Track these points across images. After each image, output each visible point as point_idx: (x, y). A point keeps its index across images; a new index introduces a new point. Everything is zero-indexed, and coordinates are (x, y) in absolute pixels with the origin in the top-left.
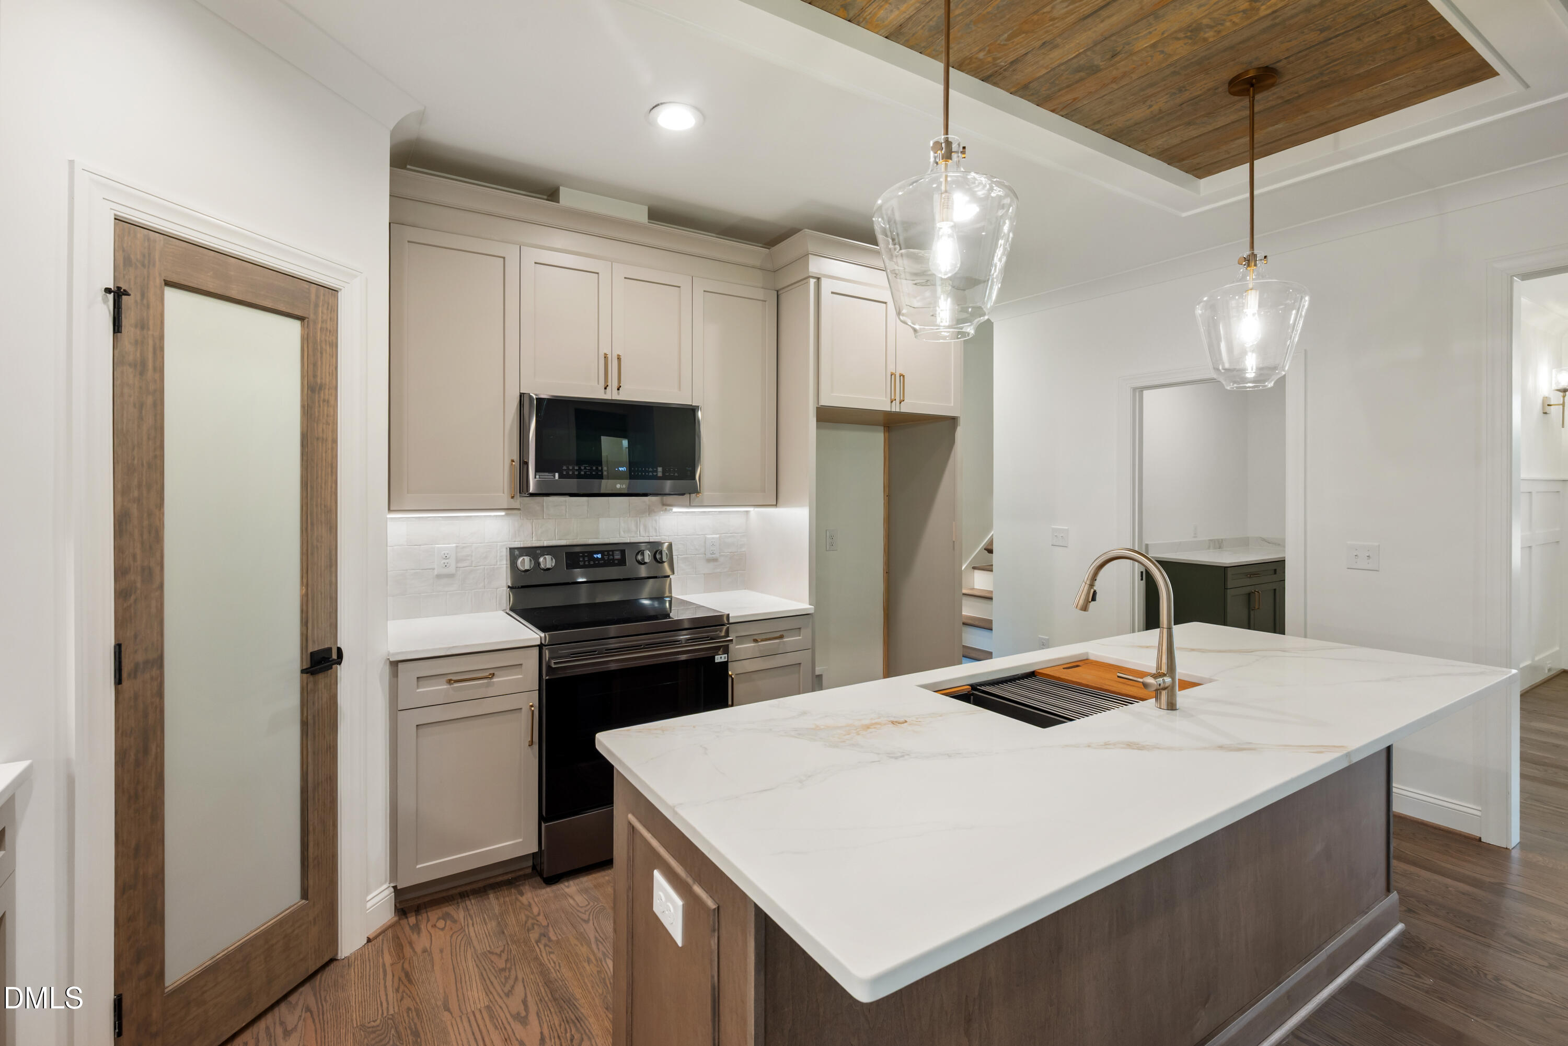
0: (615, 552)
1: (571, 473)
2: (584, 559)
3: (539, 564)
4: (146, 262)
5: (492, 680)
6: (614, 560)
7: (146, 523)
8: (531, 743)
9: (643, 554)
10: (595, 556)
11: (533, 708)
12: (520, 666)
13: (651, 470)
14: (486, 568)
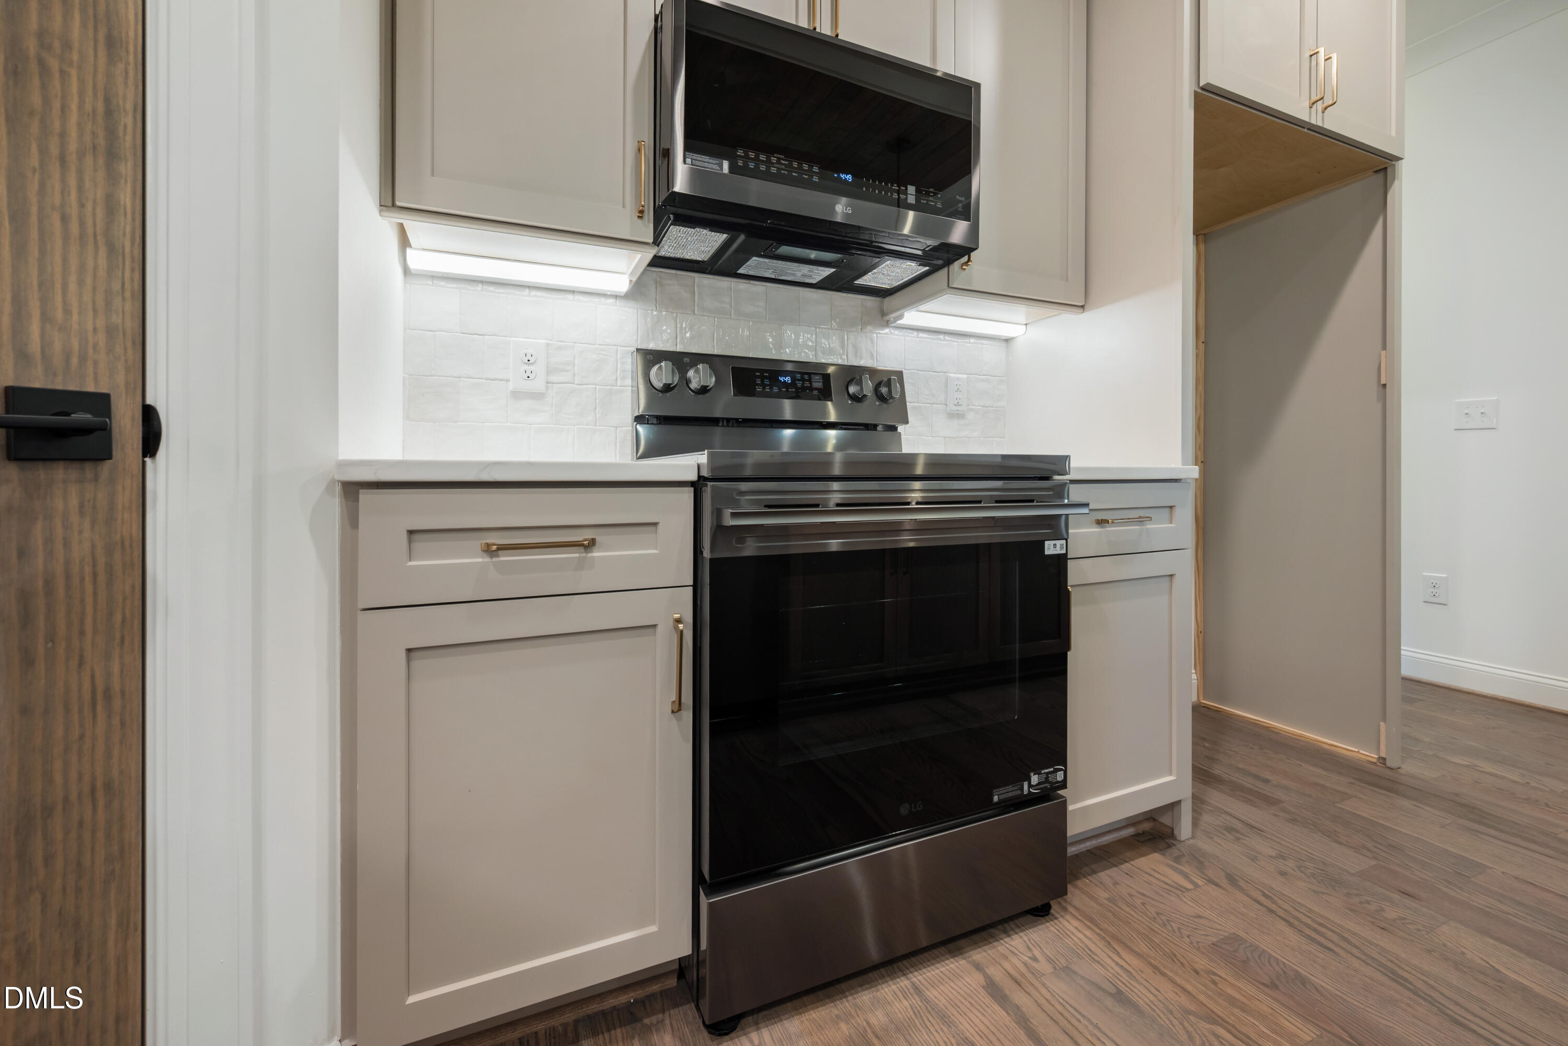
0: (812, 376)
1: (752, 165)
2: (762, 381)
3: (688, 382)
5: (589, 555)
6: (811, 389)
8: (678, 707)
9: (860, 383)
10: (782, 379)
11: (681, 626)
12: (651, 528)
13: (895, 187)
14: (596, 388)
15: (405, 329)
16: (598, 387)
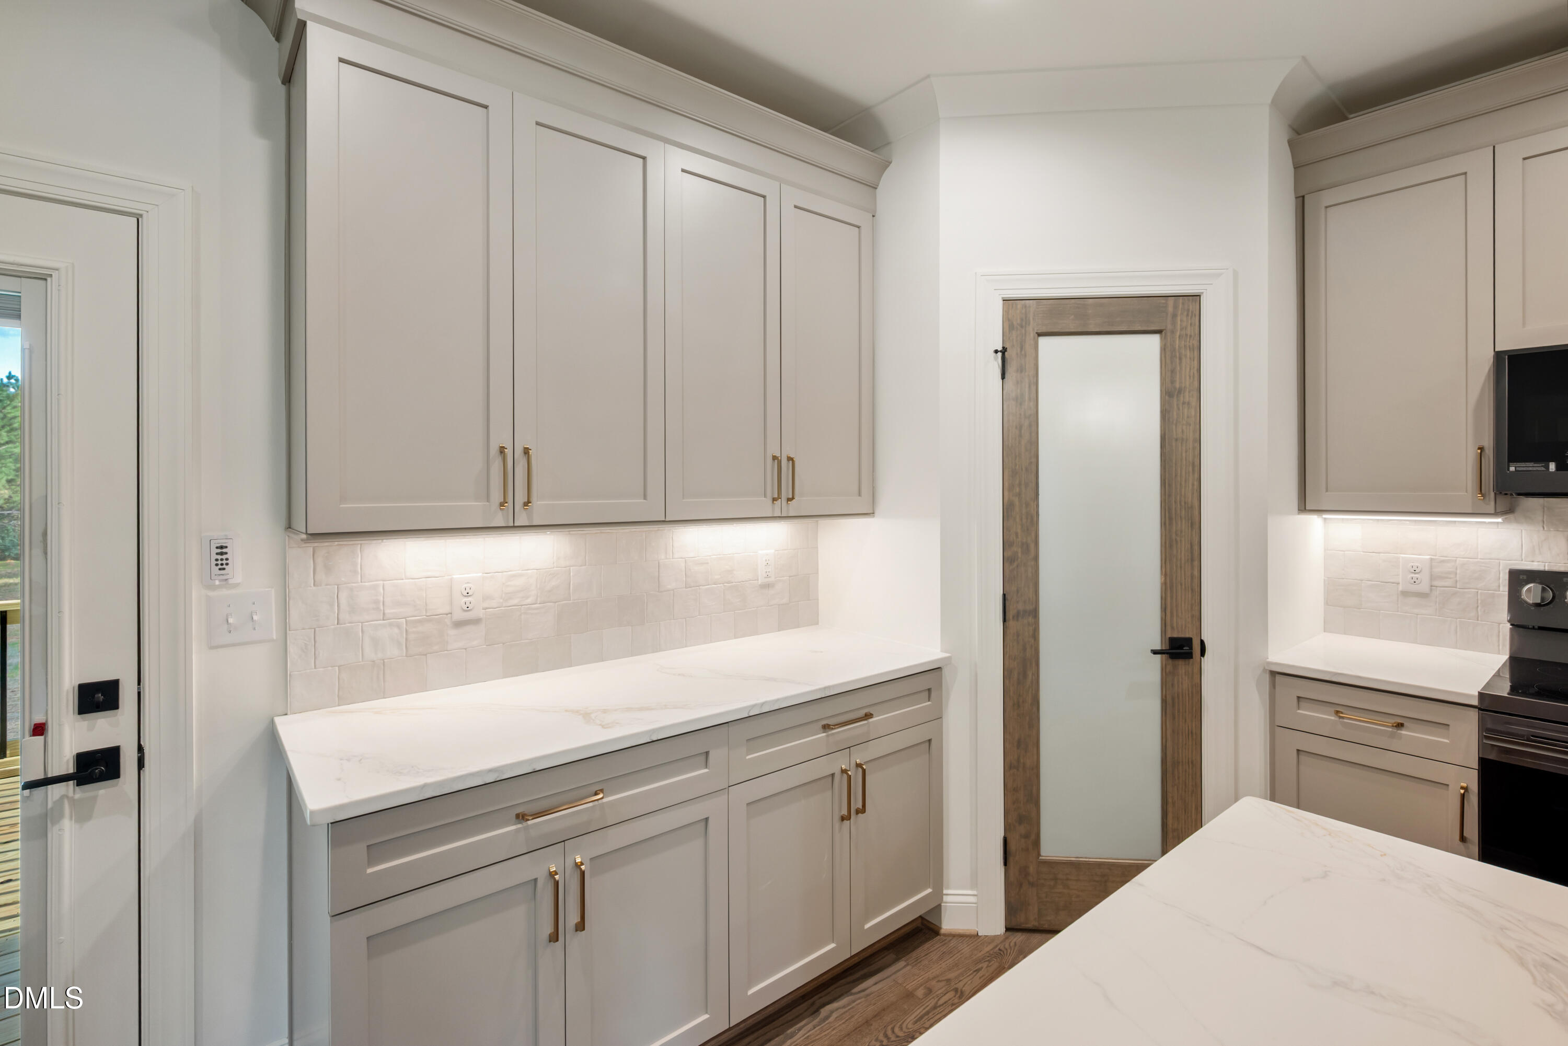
4: (1024, 324)
5: (1399, 731)
7: (1024, 511)
8: (1464, 839)
11: (1463, 791)
12: (1445, 727)
14: (1477, 592)
15: (1325, 550)
16: (1480, 591)
